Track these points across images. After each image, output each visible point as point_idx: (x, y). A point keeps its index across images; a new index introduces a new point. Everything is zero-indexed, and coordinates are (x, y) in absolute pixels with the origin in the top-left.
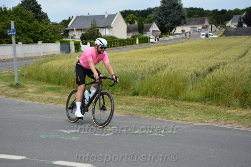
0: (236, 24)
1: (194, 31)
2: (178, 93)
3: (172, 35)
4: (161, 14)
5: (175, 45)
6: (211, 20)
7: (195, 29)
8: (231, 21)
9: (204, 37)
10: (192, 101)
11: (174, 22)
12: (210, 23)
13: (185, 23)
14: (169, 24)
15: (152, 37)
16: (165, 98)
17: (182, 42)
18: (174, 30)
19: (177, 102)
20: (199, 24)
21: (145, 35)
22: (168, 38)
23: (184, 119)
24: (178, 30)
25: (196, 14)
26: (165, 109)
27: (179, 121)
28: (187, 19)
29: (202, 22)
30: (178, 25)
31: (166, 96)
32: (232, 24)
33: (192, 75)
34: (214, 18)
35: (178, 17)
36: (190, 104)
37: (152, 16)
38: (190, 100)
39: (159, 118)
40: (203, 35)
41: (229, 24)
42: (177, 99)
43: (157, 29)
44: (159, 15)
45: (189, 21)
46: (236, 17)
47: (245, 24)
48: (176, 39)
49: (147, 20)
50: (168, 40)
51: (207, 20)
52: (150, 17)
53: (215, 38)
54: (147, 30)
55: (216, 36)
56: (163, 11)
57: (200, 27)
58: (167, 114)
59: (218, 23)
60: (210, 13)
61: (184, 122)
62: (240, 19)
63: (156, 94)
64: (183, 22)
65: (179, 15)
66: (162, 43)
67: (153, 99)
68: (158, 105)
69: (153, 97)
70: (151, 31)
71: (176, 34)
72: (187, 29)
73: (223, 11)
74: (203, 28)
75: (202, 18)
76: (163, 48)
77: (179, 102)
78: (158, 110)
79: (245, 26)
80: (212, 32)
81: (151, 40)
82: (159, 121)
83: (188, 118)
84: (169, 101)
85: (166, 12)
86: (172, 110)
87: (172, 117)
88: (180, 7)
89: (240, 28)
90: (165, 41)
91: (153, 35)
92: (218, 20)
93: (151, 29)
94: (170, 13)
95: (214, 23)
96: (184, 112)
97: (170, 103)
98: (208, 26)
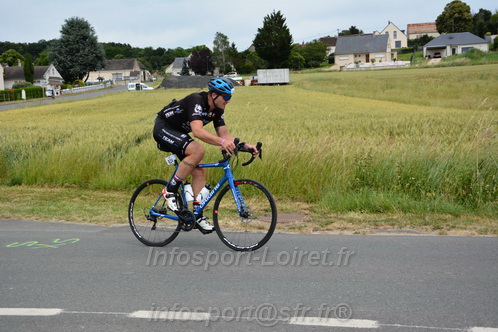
0: (180, 70)
1: (118, 80)
2: (87, 178)
3: (83, 85)
4: (63, 51)
5: (87, 102)
6: (143, 63)
7: (119, 77)
8: (172, 66)
9: (134, 88)
10: (110, 189)
11: (85, 65)
12: (142, 68)
13: (103, 67)
14: (78, 68)
15: (49, 87)
16: (67, 187)
17: (100, 97)
18: (85, 78)
19: (85, 193)
20: (124, 69)
21: (36, 85)
22: (76, 90)
23: (94, 218)
24: (93, 77)
25: (120, 52)
26: (64, 205)
27: (86, 223)
28: (106, 61)
29: (130, 66)
30: (91, 70)
31: (67, 184)
32: (174, 71)
33: (109, 149)
34: (148, 60)
35: (91, 57)
36: (106, 195)
37: (47, 53)
38: (106, 189)
39: (54, 220)
40: (132, 86)
41: (169, 70)
42: (86, 188)
43: (58, 75)
44: (60, 53)
45: (109, 63)
46: (179, 61)
47: (193, 70)
48: (90, 91)
49: (38, 60)
50: (77, 94)
51: (136, 62)
52: (44, 56)
53: (150, 91)
54: (41, 76)
55: (151, 88)
56: (66, 46)
57: (127, 73)
58: (68, 212)
59: (154, 68)
60: (142, 53)
61: (93, 224)
62: (185, 63)
63: (51, 181)
64: (99, 64)
65: (92, 53)
66: (66, 98)
67: (46, 189)
68: (54, 199)
69: (46, 185)
70: (47, 78)
71: (90, 84)
72: (107, 75)
73: (161, 51)
74: (132, 74)
75: (129, 60)
76: (67, 105)
77: (89, 192)
78: (53, 207)
79: (192, 73)
80: (145, 81)
81: (48, 94)
82: (53, 224)
83: (100, 217)
84: (72, 191)
85: (71, 49)
86: (76, 205)
87: (75, 216)
88: (93, 42)
89: (186, 77)
90: (72, 94)
91: (50, 84)
92: (153, 64)
93: (47, 76)
94: (78, 51)
95: (147, 68)
96: (96, 208)
97: (73, 195)
98: (138, 73)
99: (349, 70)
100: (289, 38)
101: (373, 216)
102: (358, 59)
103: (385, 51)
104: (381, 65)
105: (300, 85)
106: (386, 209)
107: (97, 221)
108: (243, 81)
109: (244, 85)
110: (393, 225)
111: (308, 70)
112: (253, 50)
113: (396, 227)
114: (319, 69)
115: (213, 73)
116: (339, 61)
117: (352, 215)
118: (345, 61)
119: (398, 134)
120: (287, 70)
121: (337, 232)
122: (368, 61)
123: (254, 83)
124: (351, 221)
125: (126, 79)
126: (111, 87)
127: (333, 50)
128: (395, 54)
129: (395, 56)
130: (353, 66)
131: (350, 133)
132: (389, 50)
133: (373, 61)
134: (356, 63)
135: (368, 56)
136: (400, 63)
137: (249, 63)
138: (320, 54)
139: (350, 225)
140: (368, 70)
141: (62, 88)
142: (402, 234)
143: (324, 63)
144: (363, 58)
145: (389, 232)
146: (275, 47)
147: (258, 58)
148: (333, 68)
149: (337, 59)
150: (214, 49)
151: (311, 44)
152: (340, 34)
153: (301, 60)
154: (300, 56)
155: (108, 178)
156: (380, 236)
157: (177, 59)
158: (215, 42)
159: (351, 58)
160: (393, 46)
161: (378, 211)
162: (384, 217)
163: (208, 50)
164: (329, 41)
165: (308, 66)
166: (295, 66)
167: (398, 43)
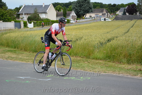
0: (122, 13)
1: (97, 17)
2: (90, 54)
3: (84, 19)
4: (77, 5)
5: (86, 25)
6: (107, 10)
7: (98, 15)
8: (119, 11)
9: (103, 20)
11: (85, 11)
12: (107, 12)
13: (92, 12)
14: (82, 12)
15: (71, 19)
17: (90, 23)
18: (85, 16)
19: (89, 60)
20: (100, 12)
21: (67, 18)
22: (81, 20)
23: (94, 70)
24: (88, 15)
25: (98, 6)
26: (82, 64)
28: (93, 9)
29: (102, 11)
30: (87, 13)
31: (82, 56)
32: (119, 13)
33: (97, 43)
34: (109, 9)
35: (87, 8)
36: (97, 61)
37: (72, 6)
38: (97, 59)
39: (79, 70)
40: (102, 19)
42: (89, 58)
43: (76, 15)
44: (76, 6)
45: (94, 10)
47: (128, 13)
48: (86, 21)
49: (68, 9)
50: (81, 22)
51: (105, 10)
52: (70, 8)
54: (69, 15)
55: (110, 20)
56: (79, 4)
57: (101, 14)
58: (84, 67)
59: (112, 12)
60: (107, 6)
62: (124, 10)
64: (90, 11)
65: (88, 6)
69: (74, 56)
70: (71, 16)
71: (86, 18)
72: (93, 15)
73: (115, 5)
74: (103, 15)
75: (102, 9)
77: (91, 60)
79: (127, 14)
80: (107, 17)
81: (71, 22)
83: (96, 70)
84: (84, 59)
85: (80, 5)
86: (86, 65)
87: (87, 69)
88: (89, 2)
89: (125, 16)
91: (72, 18)
92: (111, 10)
93: (71, 15)
95: (109, 12)
96: (94, 66)
97: (85, 61)
98: (105, 14)
115: (136, 14)
126: (94, 20)
150: (138, 4)
157: (121, 8)
163: (135, 4)
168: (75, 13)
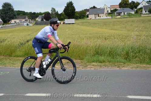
0: (41, 19)
1: (21, 22)
2: (12, 53)
3: (9, 24)
4: (3, 13)
5: (11, 29)
6: (29, 17)
7: (21, 21)
8: (38, 18)
9: (26, 25)
10: (19, 57)
11: (10, 17)
12: (28, 19)
13: (16, 18)
14: (8, 18)
17: (15, 28)
18: (10, 22)
19: (11, 58)
20: (23, 19)
22: (7, 25)
23: (14, 66)
24: (13, 21)
25: (21, 14)
26: (4, 62)
27: (11, 67)
28: (17, 16)
29: (25, 18)
30: (12, 19)
31: (5, 55)
32: (39, 19)
33: (18, 44)
34: (30, 16)
35: (12, 15)
36: (18, 58)
38: (17, 56)
39: (1, 66)
40: (25, 24)
41: (37, 19)
42: (11, 56)
43: (2, 21)
44: (2, 14)
45: (18, 17)
46: (40, 16)
47: (45, 19)
48: (12, 26)
50: (8, 27)
51: (27, 17)
53: (31, 26)
55: (32, 25)
56: (4, 11)
57: (24, 20)
58: (5, 64)
59: (33, 18)
60: (28, 14)
61: (13, 68)
62: (42, 17)
64: (15, 17)
65: (12, 14)
68: (1, 60)
71: (12, 24)
72: (17, 21)
73: (34, 13)
75: (24, 16)
76: (5, 30)
77: (12, 58)
78: (0, 62)
79: (44, 20)
80: (29, 23)
82: (1, 68)
83: (16, 65)
84: (7, 57)
85: (5, 12)
86: (8, 62)
87: (8, 65)
88: (13, 10)
89: (43, 22)
90: (6, 27)
92: (32, 17)
94: (8, 13)
95: (30, 18)
96: (14, 62)
97: (7, 59)
98: (27, 20)
99: (93, 19)
100: (75, 9)
101: (100, 64)
102: (96, 16)
103: (104, 13)
104: (102, 18)
105: (78, 24)
106: (104, 61)
107: (15, 67)
108: (60, 23)
109: (61, 24)
110: (106, 66)
111: (80, 19)
112: (64, 13)
113: (107, 67)
114: (84, 19)
116: (90, 16)
117: (94, 63)
118: (92, 17)
119: (108, 39)
120: (74, 19)
121: (89, 69)
122: (99, 17)
123: (64, 23)
124: (93, 65)
125: (24, 22)
126: (19, 25)
127: (88, 13)
128: (107, 14)
129: (107, 15)
130: (94, 18)
131: (93, 39)
132: (105, 13)
133: (100, 17)
134: (95, 17)
135: (98, 15)
136: (108, 17)
137: (62, 17)
138: (84, 14)
139: (93, 67)
140: (99, 19)
141: (3, 25)
142: (108, 69)
143: (85, 17)
144: (97, 16)
145: (105, 68)
146: (70, 12)
147: (65, 16)
148: (88, 19)
149: (89, 16)
150: (51, 13)
151: (81, 11)
152: (90, 8)
153: (78, 16)
154: (78, 15)
155: (18, 53)
156: (102, 70)
158: (51, 11)
159: (94, 16)
160: (106, 12)
161: (101, 62)
162: (103, 64)
163: (49, 13)
164: (87, 10)
165: (80, 18)
166: (76, 18)
167: (108, 11)
168: (2, 19)
